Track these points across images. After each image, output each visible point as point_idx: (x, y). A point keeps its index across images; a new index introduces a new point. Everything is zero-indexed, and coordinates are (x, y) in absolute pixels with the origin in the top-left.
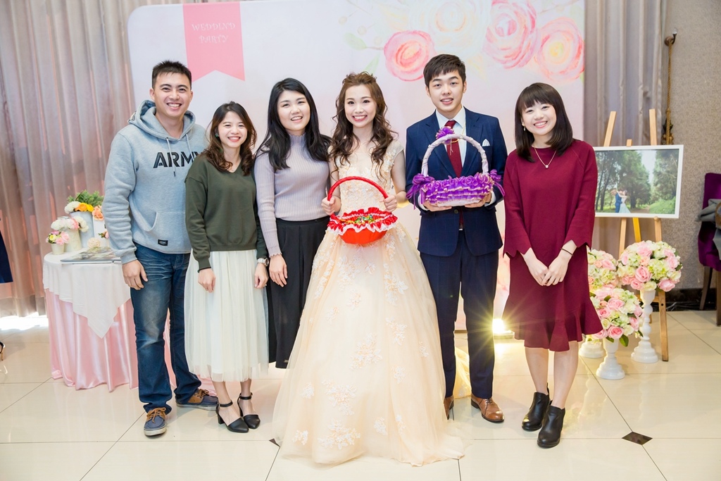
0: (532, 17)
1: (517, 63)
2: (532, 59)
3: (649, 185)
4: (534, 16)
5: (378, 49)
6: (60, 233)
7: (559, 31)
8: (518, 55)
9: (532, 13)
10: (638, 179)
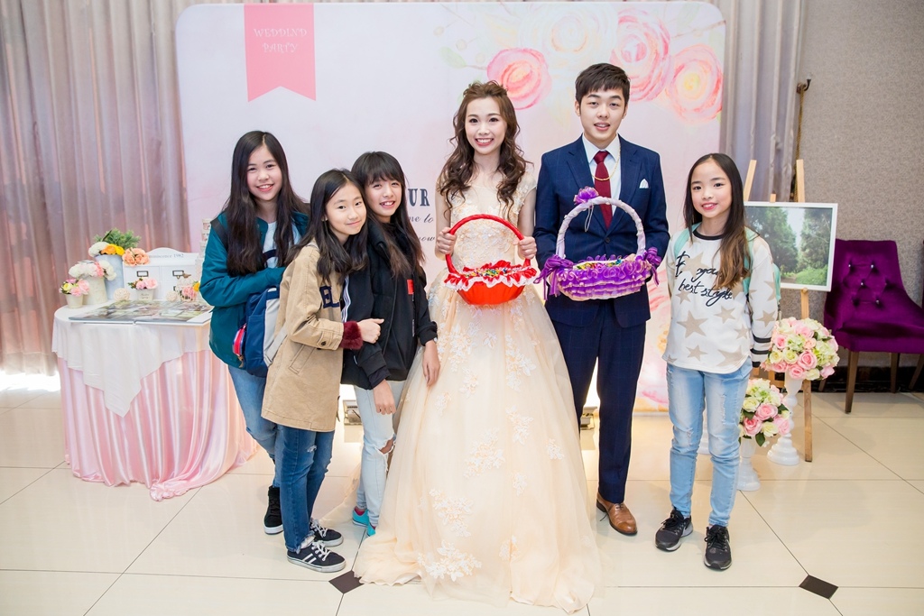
0: (665, 42)
1: (645, 96)
2: (663, 92)
3: (796, 250)
4: (667, 40)
5: (479, 68)
6: (77, 281)
7: (695, 60)
8: (647, 86)
9: (665, 36)
10: (782, 242)
